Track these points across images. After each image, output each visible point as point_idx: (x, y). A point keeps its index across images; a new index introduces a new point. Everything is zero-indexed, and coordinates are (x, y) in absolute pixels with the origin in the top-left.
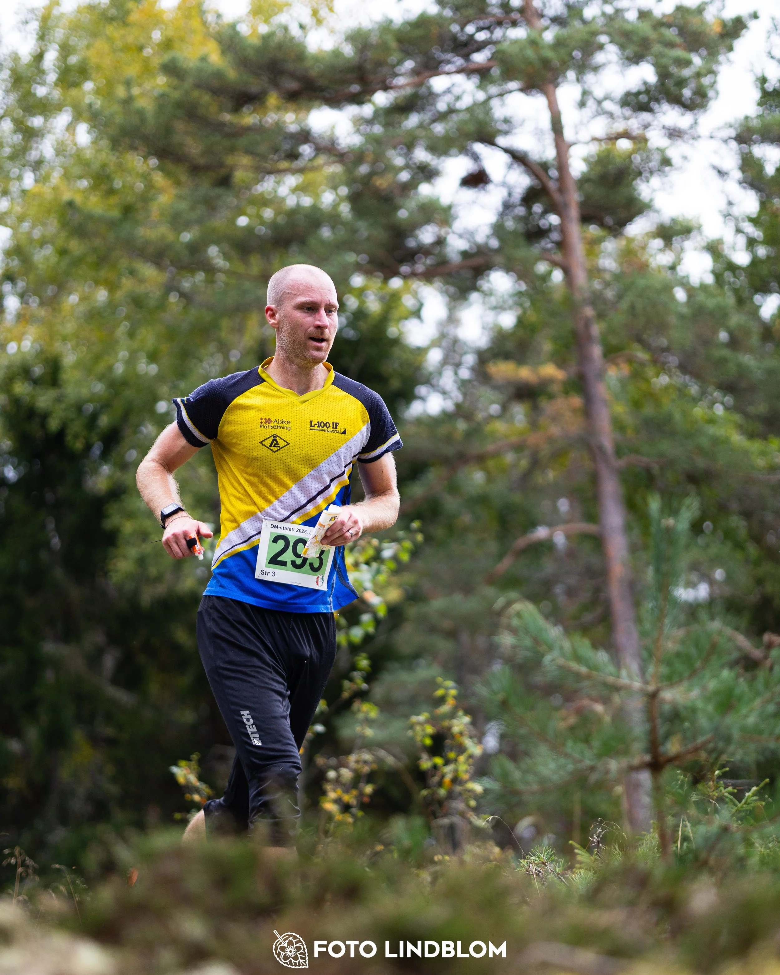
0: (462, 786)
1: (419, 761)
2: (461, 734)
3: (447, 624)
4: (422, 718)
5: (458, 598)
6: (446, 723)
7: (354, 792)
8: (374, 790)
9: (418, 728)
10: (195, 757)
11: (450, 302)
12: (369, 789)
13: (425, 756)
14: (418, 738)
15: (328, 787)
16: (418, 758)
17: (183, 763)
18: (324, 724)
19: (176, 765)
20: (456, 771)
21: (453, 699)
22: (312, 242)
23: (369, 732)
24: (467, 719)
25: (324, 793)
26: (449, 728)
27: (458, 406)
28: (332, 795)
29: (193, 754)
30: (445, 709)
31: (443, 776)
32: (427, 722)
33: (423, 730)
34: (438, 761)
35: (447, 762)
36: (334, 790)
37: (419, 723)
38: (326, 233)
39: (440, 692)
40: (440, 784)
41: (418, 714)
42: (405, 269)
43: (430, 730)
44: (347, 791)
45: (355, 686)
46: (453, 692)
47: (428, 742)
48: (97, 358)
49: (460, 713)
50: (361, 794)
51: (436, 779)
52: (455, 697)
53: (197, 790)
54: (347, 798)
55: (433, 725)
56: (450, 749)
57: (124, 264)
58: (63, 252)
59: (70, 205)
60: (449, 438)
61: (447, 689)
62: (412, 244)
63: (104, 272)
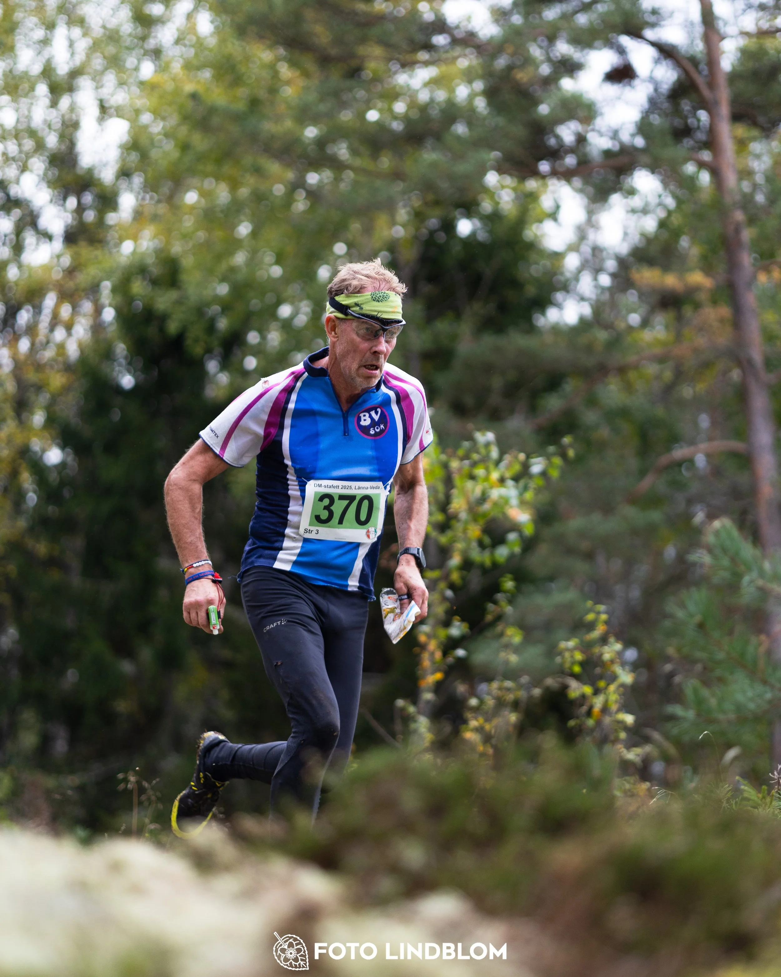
0: (611, 717)
1: (567, 689)
2: (612, 661)
3: (584, 545)
4: (571, 644)
5: (597, 518)
6: (596, 651)
9: (567, 655)
11: (589, 204)
12: (513, 718)
13: (574, 684)
14: (567, 665)
15: (469, 715)
16: (567, 686)
18: (465, 648)
20: (606, 701)
21: (603, 624)
22: (447, 138)
23: (513, 658)
24: (618, 646)
25: (464, 722)
26: (600, 656)
28: (474, 724)
30: (596, 634)
31: (592, 707)
32: (576, 648)
33: (572, 657)
34: (588, 689)
35: (597, 692)
36: (476, 719)
37: (567, 649)
38: (461, 129)
39: (591, 617)
40: (589, 714)
41: (567, 640)
42: (544, 168)
43: (579, 656)
44: (489, 720)
45: (499, 609)
46: (604, 617)
47: (577, 668)
48: (218, 259)
49: (612, 639)
50: (505, 723)
51: (584, 709)
52: (606, 623)
54: (489, 727)
55: (583, 652)
56: (601, 677)
57: (248, 160)
58: (185, 147)
59: (194, 96)
60: (589, 349)
61: (598, 613)
62: (552, 142)
63: (227, 169)
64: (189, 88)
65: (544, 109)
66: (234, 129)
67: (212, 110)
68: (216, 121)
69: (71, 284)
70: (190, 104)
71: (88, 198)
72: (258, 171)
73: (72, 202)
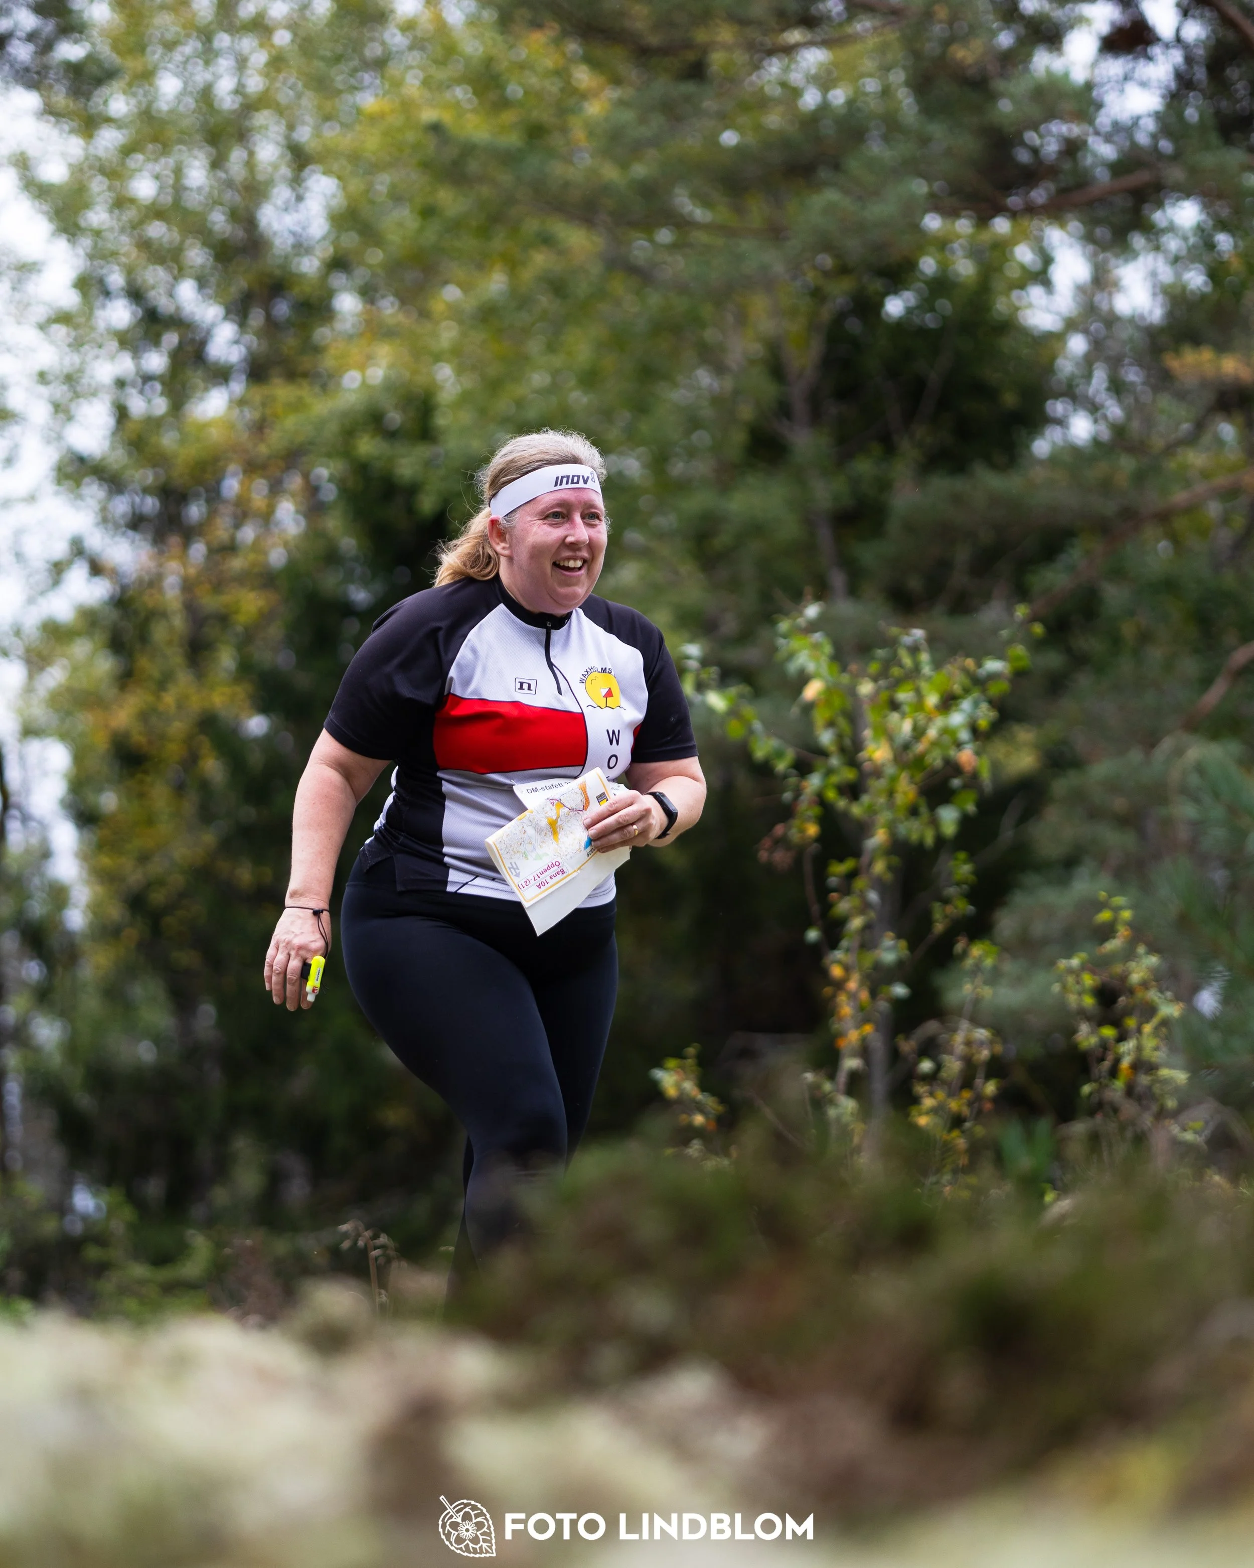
0: (1151, 1074)
1: (1074, 1037)
2: (1145, 985)
3: (1119, 804)
4: (1075, 962)
5: (1135, 756)
6: (1118, 969)
7: (967, 1095)
8: (998, 1089)
9: (1070, 980)
10: (691, 1051)
11: (1095, 254)
12: (991, 1088)
13: (1084, 1028)
14: (1072, 998)
15: (920, 1089)
16: (1074, 1031)
17: (672, 1063)
18: (908, 983)
19: (660, 1065)
20: (1139, 1048)
21: (1128, 927)
22: (853, 165)
23: (988, 993)
24: (1153, 960)
25: (915, 1100)
26: (1124, 978)
27: (1119, 431)
28: (928, 1102)
29: (688, 1046)
30: (1113, 945)
31: (1117, 1061)
32: (1083, 967)
33: (1079, 982)
34: (1108, 1032)
35: (1122, 1037)
36: (932, 1094)
37: (1070, 971)
38: (876, 148)
39: (1105, 916)
40: (1114, 1072)
41: (1069, 956)
42: (1014, 201)
43: (1088, 980)
44: (951, 1094)
45: (953, 911)
46: (1126, 915)
47: (1089, 1001)
48: (494, 386)
49: (1141, 949)
50: (979, 1098)
51: (1107, 1064)
52: (1130, 924)
53: (699, 1108)
54: (954, 1105)
55: (1093, 972)
56: (1128, 1012)
57: (531, 225)
58: (428, 212)
59: (436, 128)
60: (1106, 486)
61: (1117, 910)
62: (1023, 156)
63: (499, 242)
64: (428, 115)
65: (1005, 106)
66: (505, 178)
67: (469, 150)
68: (473, 166)
69: (263, 450)
70: (431, 143)
71: (282, 309)
72: (547, 240)
73: (257, 318)
